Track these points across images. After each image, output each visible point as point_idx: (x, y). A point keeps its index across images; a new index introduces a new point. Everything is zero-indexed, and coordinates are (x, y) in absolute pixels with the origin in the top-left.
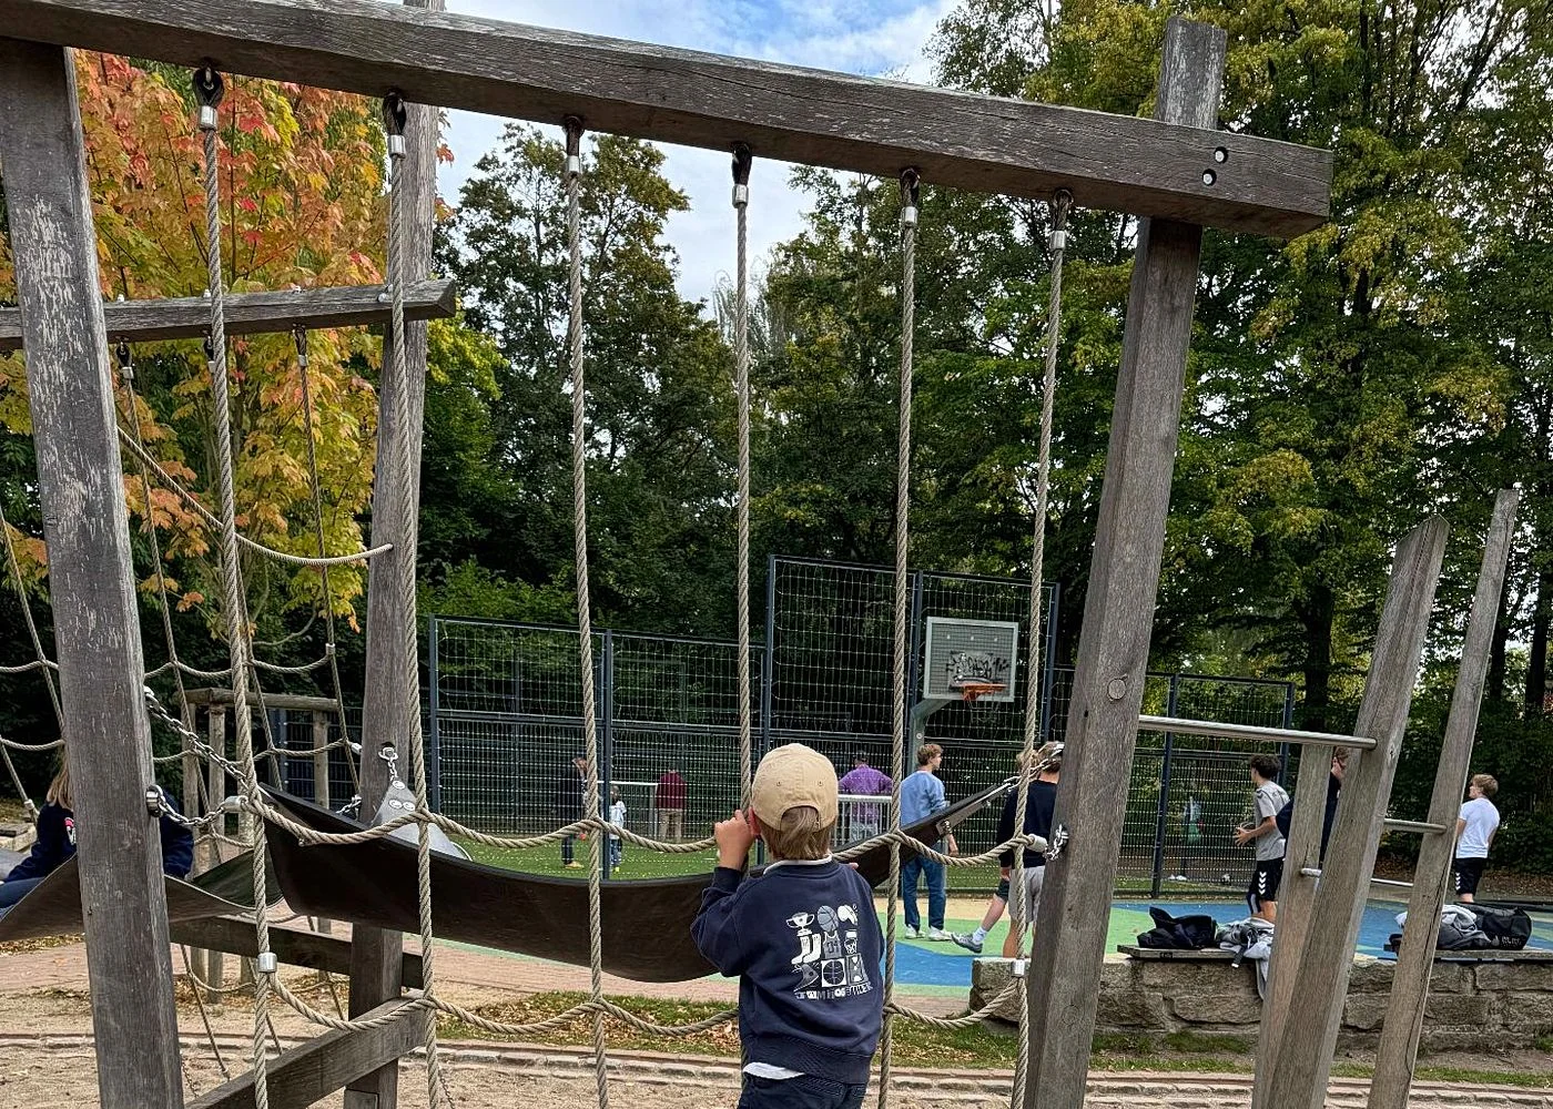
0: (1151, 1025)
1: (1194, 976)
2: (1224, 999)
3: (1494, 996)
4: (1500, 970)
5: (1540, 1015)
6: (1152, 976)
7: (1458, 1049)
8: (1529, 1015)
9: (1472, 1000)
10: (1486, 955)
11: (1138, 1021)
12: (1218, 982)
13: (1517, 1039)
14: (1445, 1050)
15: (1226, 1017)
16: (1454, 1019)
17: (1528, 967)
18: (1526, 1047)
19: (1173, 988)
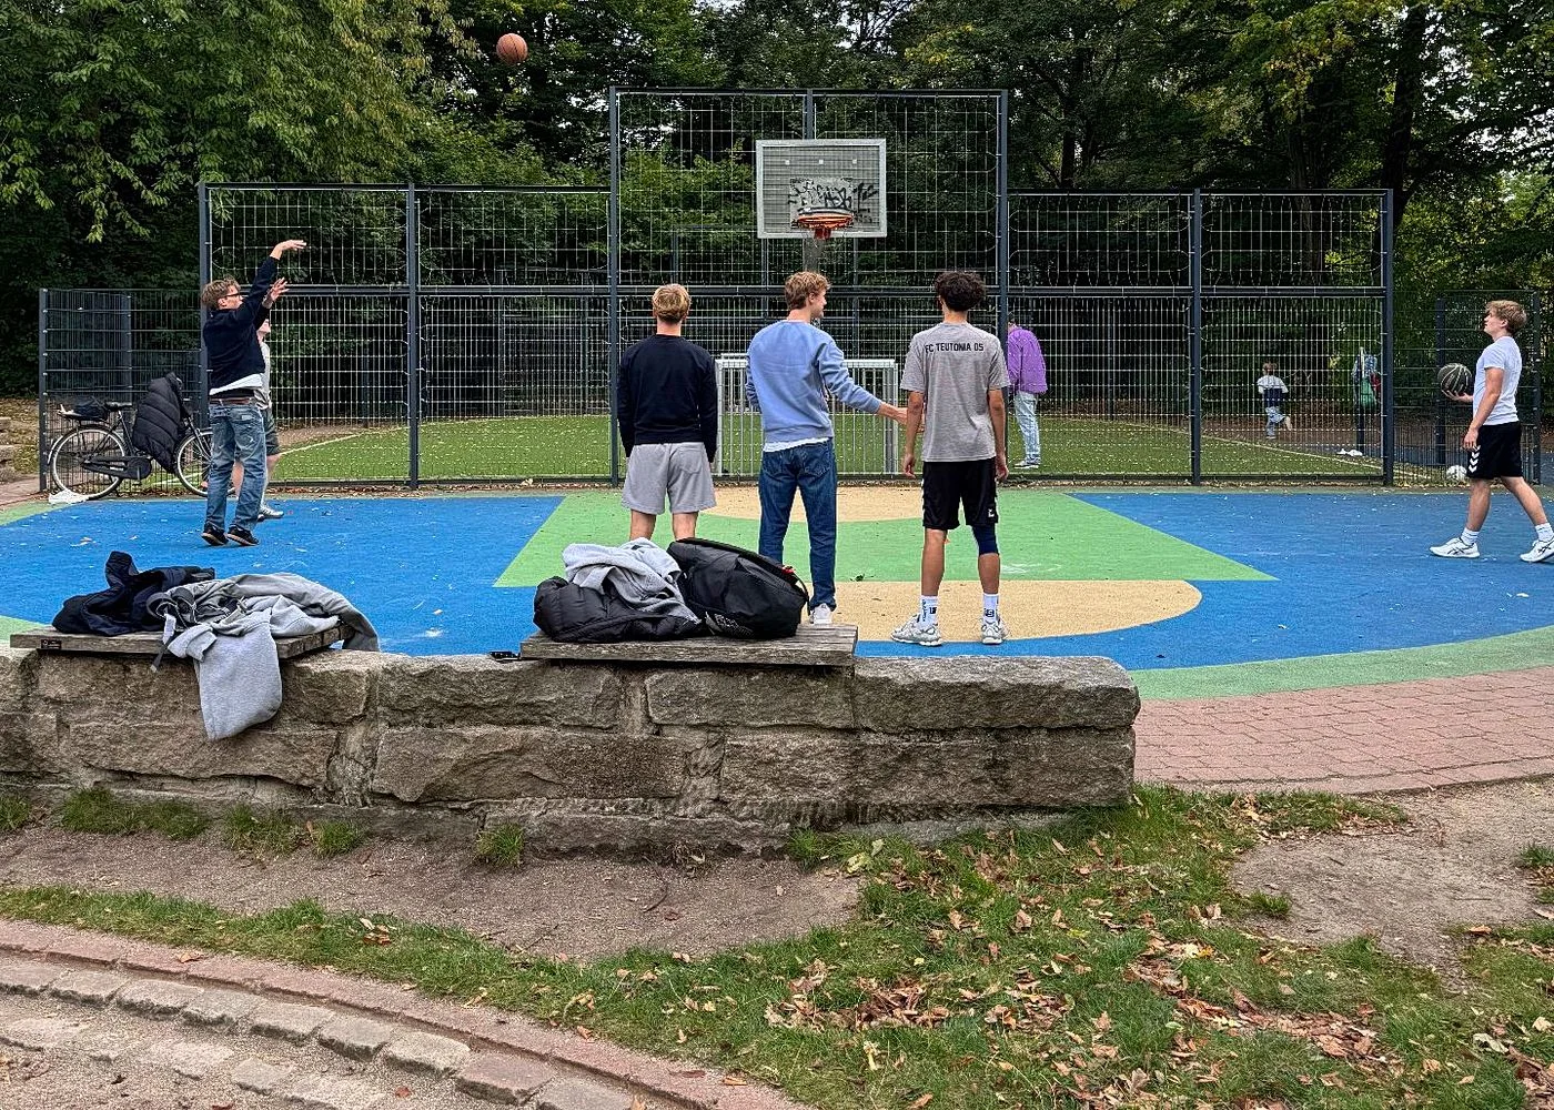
0: (45, 775)
1: (122, 683)
2: (162, 731)
3: (697, 739)
4: (702, 683)
5: (806, 784)
6: (55, 681)
7: (605, 851)
8: (775, 782)
9: (638, 746)
10: (683, 650)
11: (22, 766)
12: (160, 696)
13: (746, 833)
14: (572, 853)
15: (167, 765)
16: (604, 785)
17: (776, 679)
18: (770, 854)
19: (89, 705)
